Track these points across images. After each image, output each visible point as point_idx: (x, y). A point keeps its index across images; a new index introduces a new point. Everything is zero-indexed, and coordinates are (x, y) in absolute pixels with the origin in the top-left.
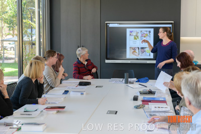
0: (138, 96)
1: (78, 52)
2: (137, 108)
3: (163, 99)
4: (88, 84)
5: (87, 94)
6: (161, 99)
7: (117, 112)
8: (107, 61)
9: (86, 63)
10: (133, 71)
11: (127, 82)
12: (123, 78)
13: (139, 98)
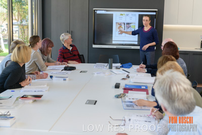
0: (120, 84)
1: (61, 38)
2: (117, 97)
3: (144, 87)
4: (73, 68)
5: (70, 80)
6: (143, 87)
7: (96, 101)
8: (94, 46)
9: (71, 48)
10: (117, 56)
11: (111, 67)
12: (108, 63)
13: (121, 85)
